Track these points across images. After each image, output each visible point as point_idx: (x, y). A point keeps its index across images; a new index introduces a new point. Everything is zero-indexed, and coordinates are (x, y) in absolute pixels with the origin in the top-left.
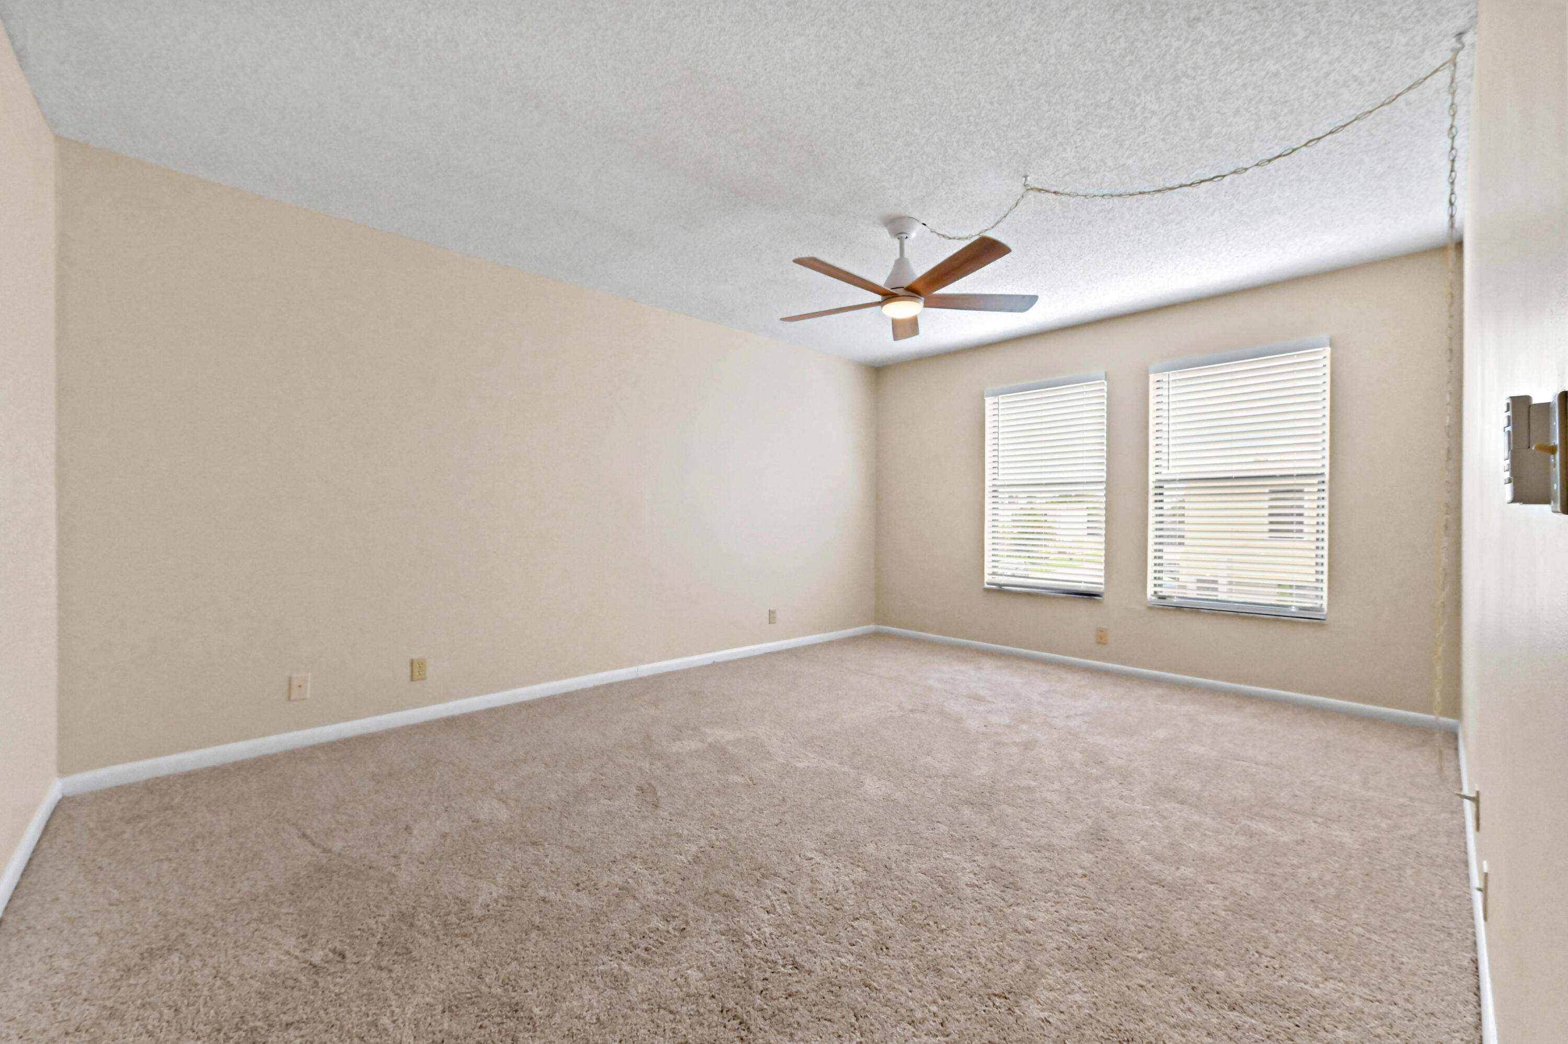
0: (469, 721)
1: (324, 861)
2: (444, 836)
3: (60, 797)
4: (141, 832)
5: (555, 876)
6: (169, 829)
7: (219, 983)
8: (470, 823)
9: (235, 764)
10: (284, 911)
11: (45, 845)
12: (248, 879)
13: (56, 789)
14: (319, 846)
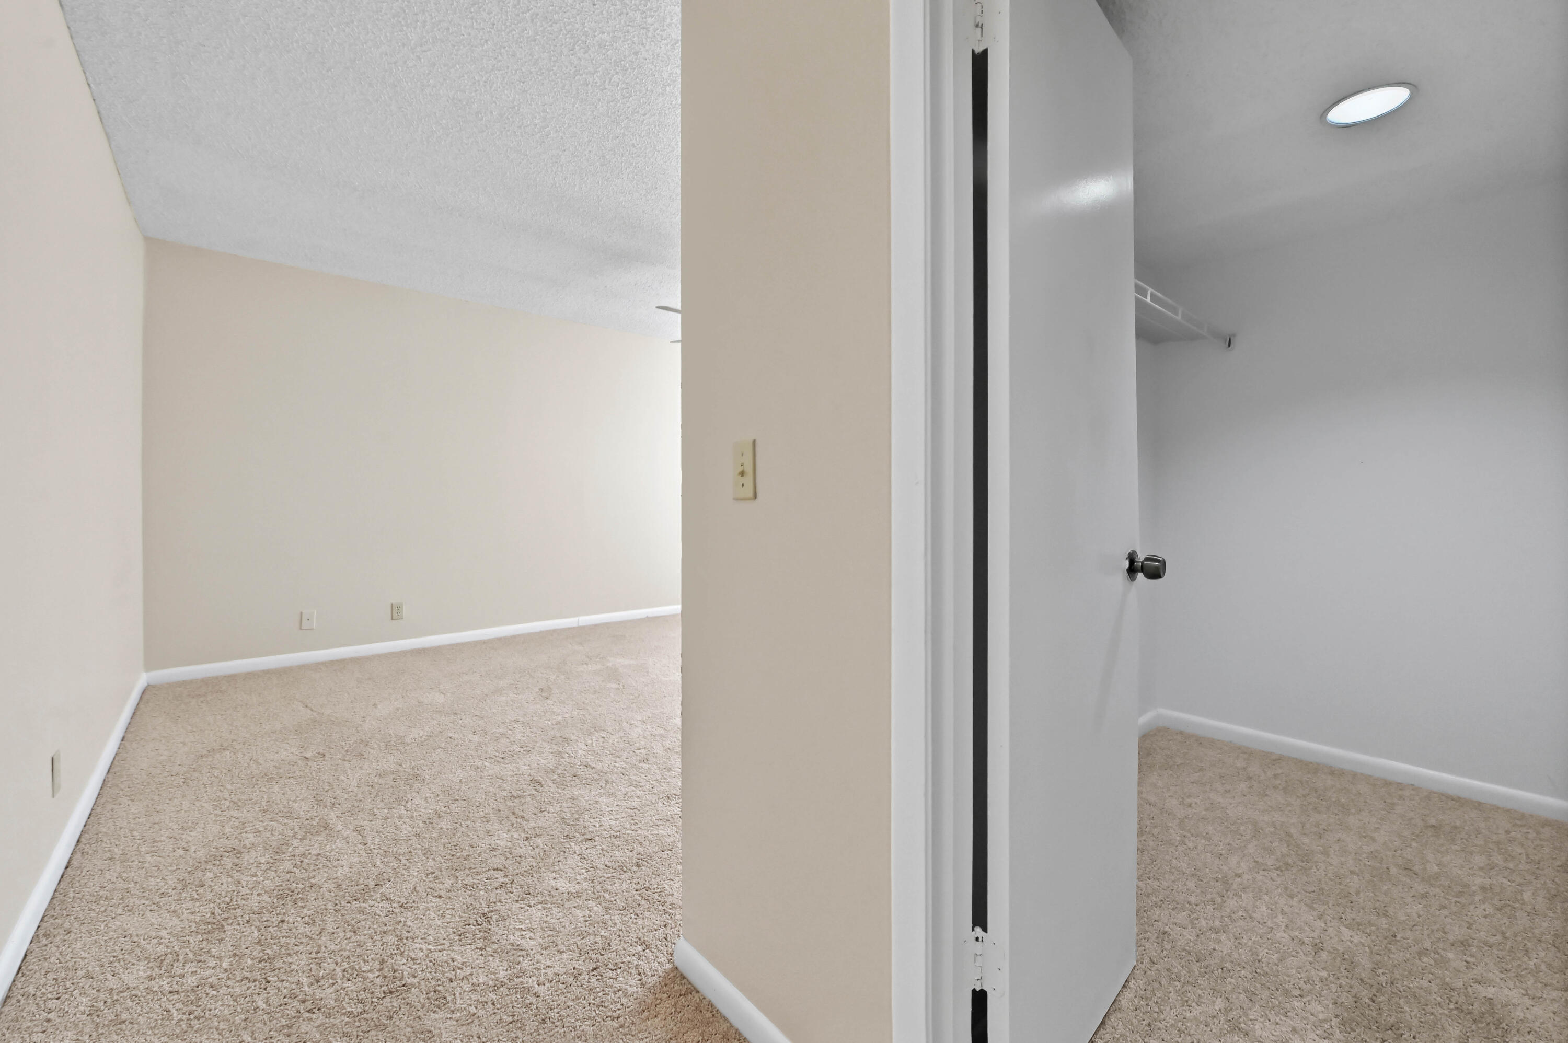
0: (437, 651)
1: (318, 718)
2: (398, 709)
3: (146, 684)
4: (202, 702)
5: (462, 728)
6: (220, 701)
7: (252, 762)
8: (417, 703)
9: (263, 671)
10: (291, 737)
11: (142, 706)
12: (270, 724)
13: (143, 679)
14: (315, 711)
